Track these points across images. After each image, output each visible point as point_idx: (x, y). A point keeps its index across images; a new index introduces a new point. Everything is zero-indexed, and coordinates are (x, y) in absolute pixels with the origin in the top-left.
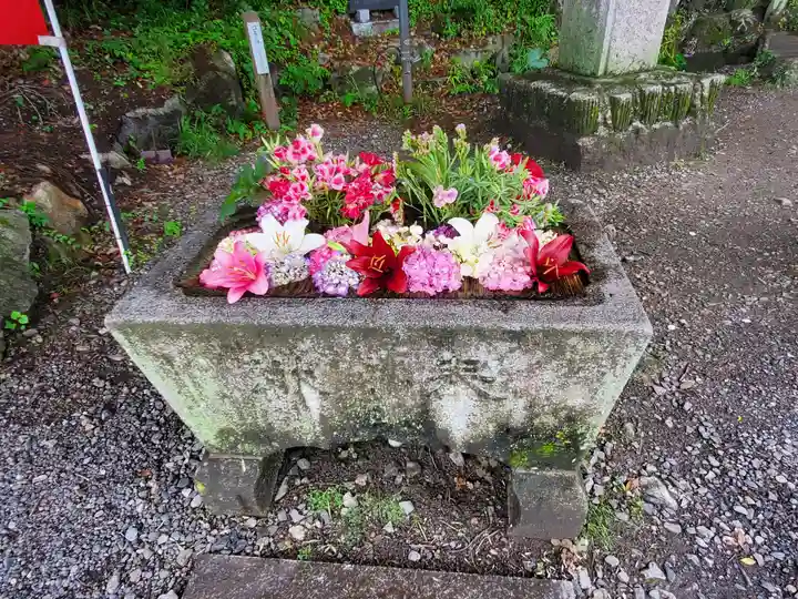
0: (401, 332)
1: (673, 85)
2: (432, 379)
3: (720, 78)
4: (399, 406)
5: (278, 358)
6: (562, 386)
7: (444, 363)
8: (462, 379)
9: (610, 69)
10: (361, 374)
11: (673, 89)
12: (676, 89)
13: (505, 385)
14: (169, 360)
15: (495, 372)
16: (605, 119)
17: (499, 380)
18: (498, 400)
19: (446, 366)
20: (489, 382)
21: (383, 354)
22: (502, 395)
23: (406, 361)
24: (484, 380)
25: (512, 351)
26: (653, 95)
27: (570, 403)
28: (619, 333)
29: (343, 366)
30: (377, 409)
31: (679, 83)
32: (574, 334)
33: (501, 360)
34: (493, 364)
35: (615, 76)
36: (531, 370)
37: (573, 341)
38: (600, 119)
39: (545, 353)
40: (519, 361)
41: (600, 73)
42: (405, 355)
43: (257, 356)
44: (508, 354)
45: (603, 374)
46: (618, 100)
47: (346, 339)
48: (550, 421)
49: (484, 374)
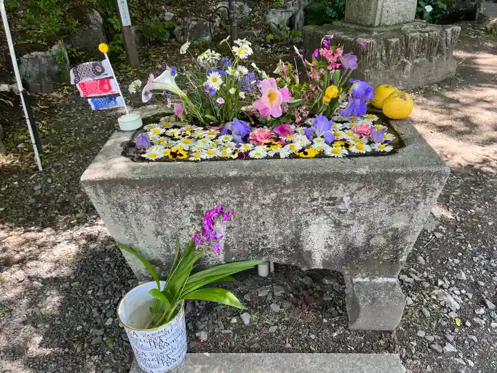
0: (287, 179)
1: (426, 32)
2: (304, 213)
3: (458, 28)
4: (281, 234)
5: (201, 203)
6: (391, 213)
7: (314, 200)
8: (325, 212)
9: (384, 20)
10: (257, 211)
11: (427, 34)
12: (429, 35)
13: (353, 215)
14: (123, 207)
15: (347, 205)
16: (382, 55)
17: (350, 211)
18: (348, 226)
19: (314, 203)
20: (342, 213)
21: (274, 195)
22: (351, 222)
23: (289, 199)
24: (340, 212)
25: (359, 189)
26: (414, 39)
27: (395, 225)
28: (430, 173)
29: (246, 205)
30: (265, 237)
31: (431, 31)
32: (401, 175)
33: (351, 196)
34: (346, 199)
35: (386, 26)
36: (370, 202)
37: (400, 180)
38: (378, 56)
39: (381, 190)
40: (364, 197)
41: (377, 24)
42: (288, 195)
43: (187, 201)
44: (357, 192)
45: (418, 203)
46: (390, 43)
47: (250, 185)
48: (381, 241)
49: (340, 207)
